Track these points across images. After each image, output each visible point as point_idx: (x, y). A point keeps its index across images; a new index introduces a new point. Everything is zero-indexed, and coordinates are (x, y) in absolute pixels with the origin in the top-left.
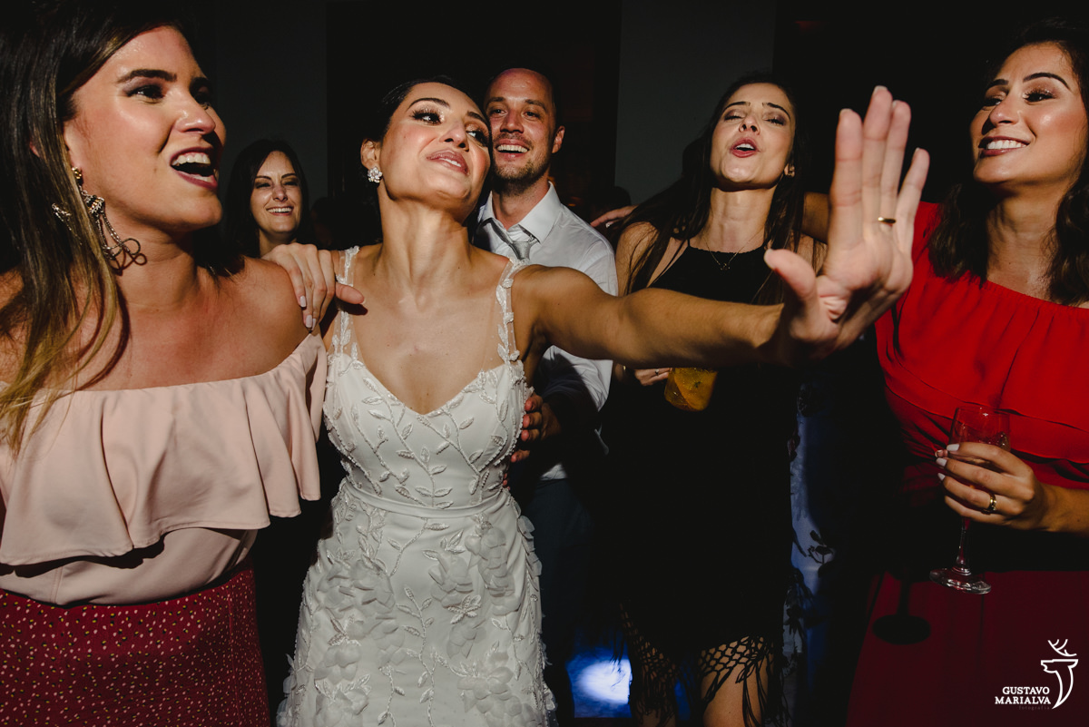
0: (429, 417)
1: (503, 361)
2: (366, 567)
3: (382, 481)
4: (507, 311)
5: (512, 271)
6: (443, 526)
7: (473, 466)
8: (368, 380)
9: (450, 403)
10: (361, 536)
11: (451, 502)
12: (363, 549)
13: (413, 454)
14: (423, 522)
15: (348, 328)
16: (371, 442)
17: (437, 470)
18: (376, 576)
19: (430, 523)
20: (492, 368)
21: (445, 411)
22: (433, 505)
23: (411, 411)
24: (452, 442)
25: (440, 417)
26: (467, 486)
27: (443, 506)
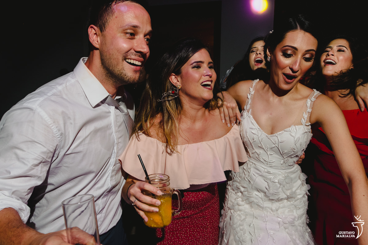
0: (271, 136)
1: (302, 125)
2: (245, 180)
3: (252, 153)
4: (309, 108)
5: (315, 95)
6: (271, 172)
7: (283, 155)
8: (252, 121)
9: (278, 133)
10: (245, 170)
11: (274, 165)
12: (245, 175)
13: (264, 147)
14: (264, 169)
15: (250, 104)
16: (250, 141)
17: (271, 154)
18: (248, 184)
19: (266, 170)
20: (297, 125)
21: (276, 135)
22: (267, 165)
23: (265, 133)
24: (277, 146)
25: (274, 137)
26: (281, 161)
27: (271, 166)
